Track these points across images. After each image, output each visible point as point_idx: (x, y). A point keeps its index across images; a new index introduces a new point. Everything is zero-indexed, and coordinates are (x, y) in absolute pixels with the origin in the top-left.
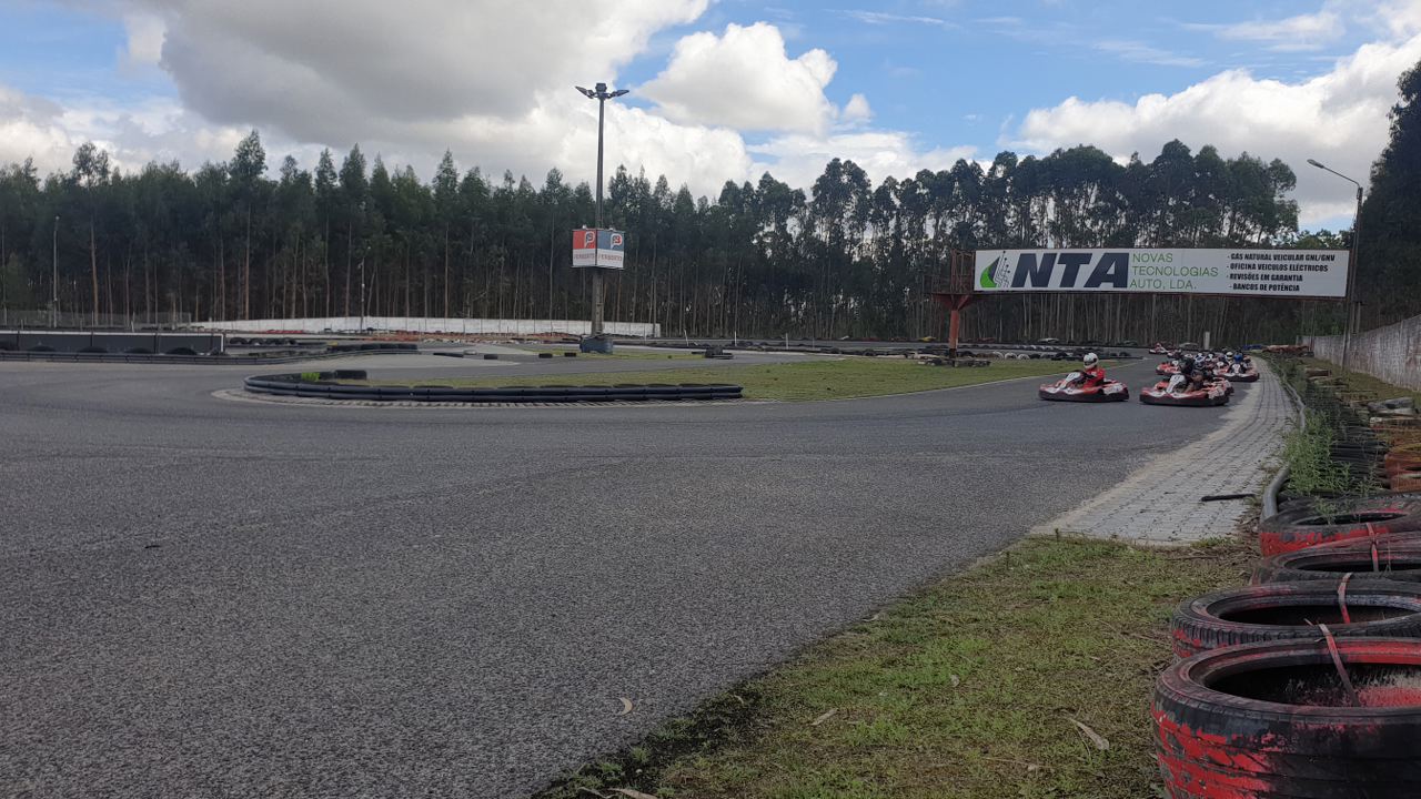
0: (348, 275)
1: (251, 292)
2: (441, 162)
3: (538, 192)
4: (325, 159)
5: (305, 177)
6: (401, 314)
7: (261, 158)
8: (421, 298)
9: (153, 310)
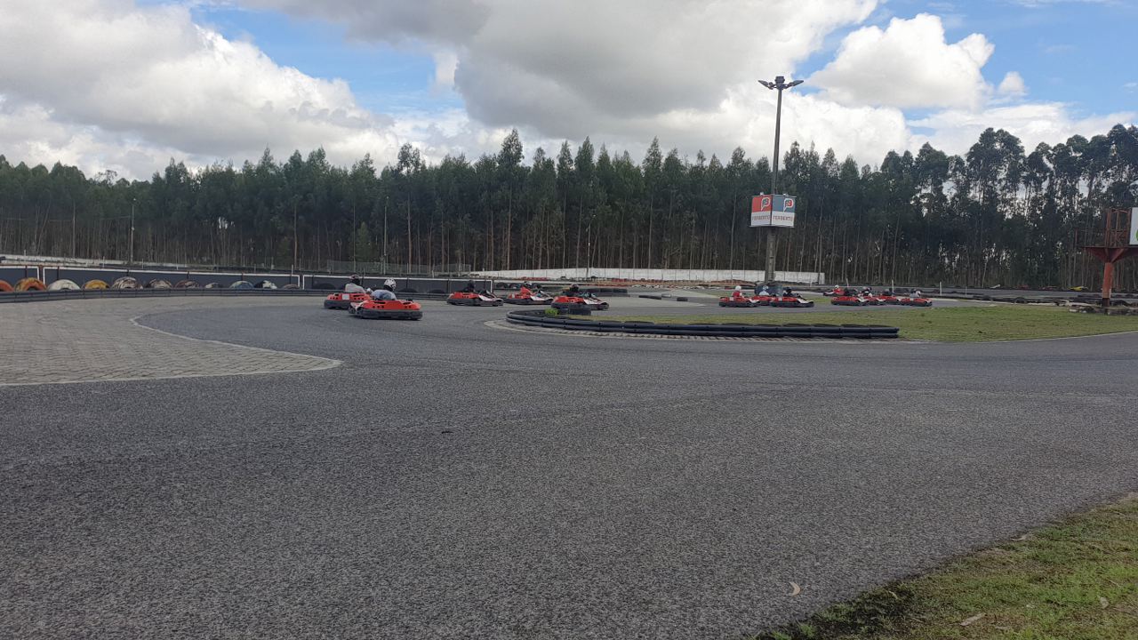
0: (579, 237)
1: (511, 249)
2: (649, 147)
3: (725, 166)
4: (565, 149)
5: (549, 164)
6: (616, 266)
7: (519, 150)
8: (630, 254)
9: (446, 263)
